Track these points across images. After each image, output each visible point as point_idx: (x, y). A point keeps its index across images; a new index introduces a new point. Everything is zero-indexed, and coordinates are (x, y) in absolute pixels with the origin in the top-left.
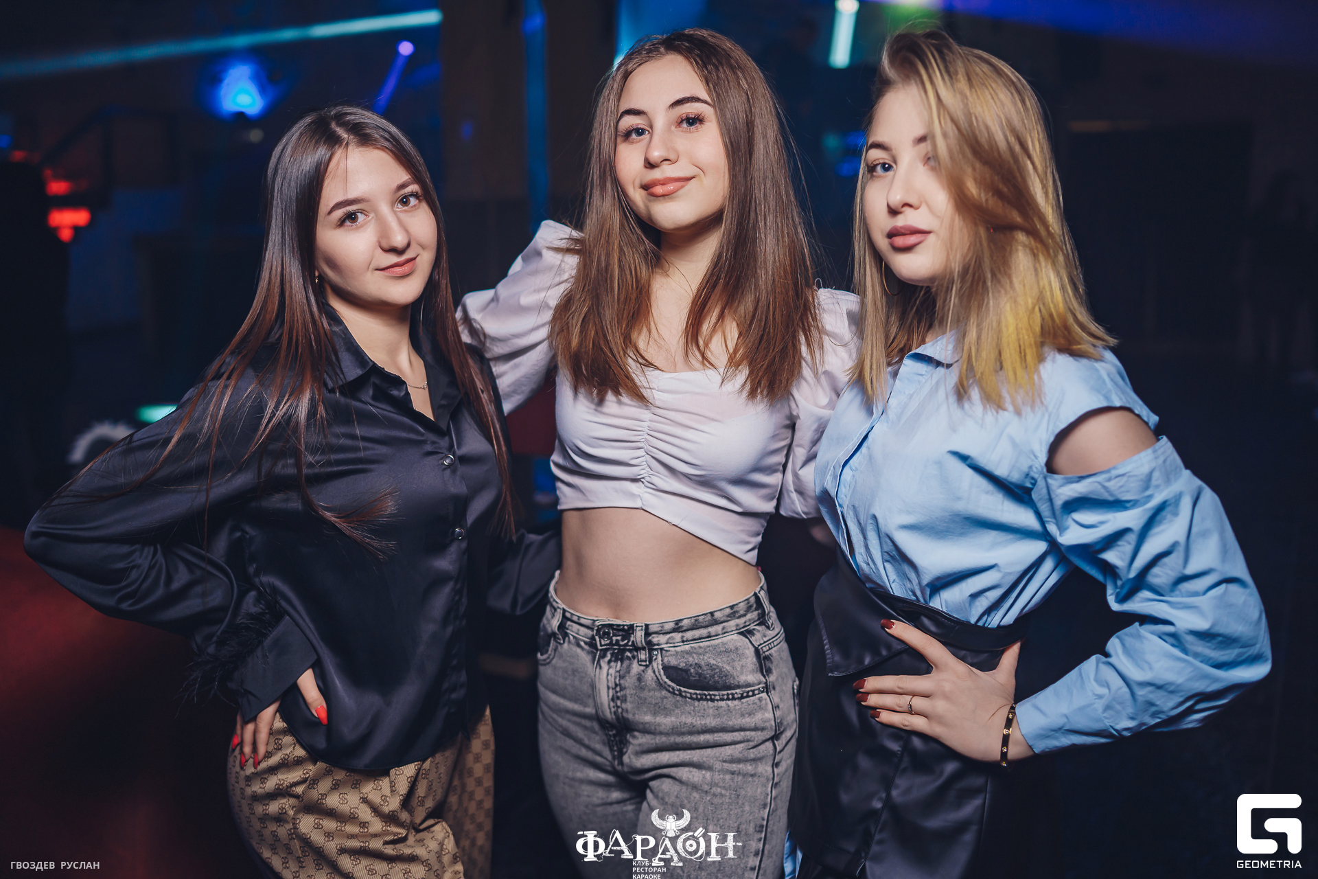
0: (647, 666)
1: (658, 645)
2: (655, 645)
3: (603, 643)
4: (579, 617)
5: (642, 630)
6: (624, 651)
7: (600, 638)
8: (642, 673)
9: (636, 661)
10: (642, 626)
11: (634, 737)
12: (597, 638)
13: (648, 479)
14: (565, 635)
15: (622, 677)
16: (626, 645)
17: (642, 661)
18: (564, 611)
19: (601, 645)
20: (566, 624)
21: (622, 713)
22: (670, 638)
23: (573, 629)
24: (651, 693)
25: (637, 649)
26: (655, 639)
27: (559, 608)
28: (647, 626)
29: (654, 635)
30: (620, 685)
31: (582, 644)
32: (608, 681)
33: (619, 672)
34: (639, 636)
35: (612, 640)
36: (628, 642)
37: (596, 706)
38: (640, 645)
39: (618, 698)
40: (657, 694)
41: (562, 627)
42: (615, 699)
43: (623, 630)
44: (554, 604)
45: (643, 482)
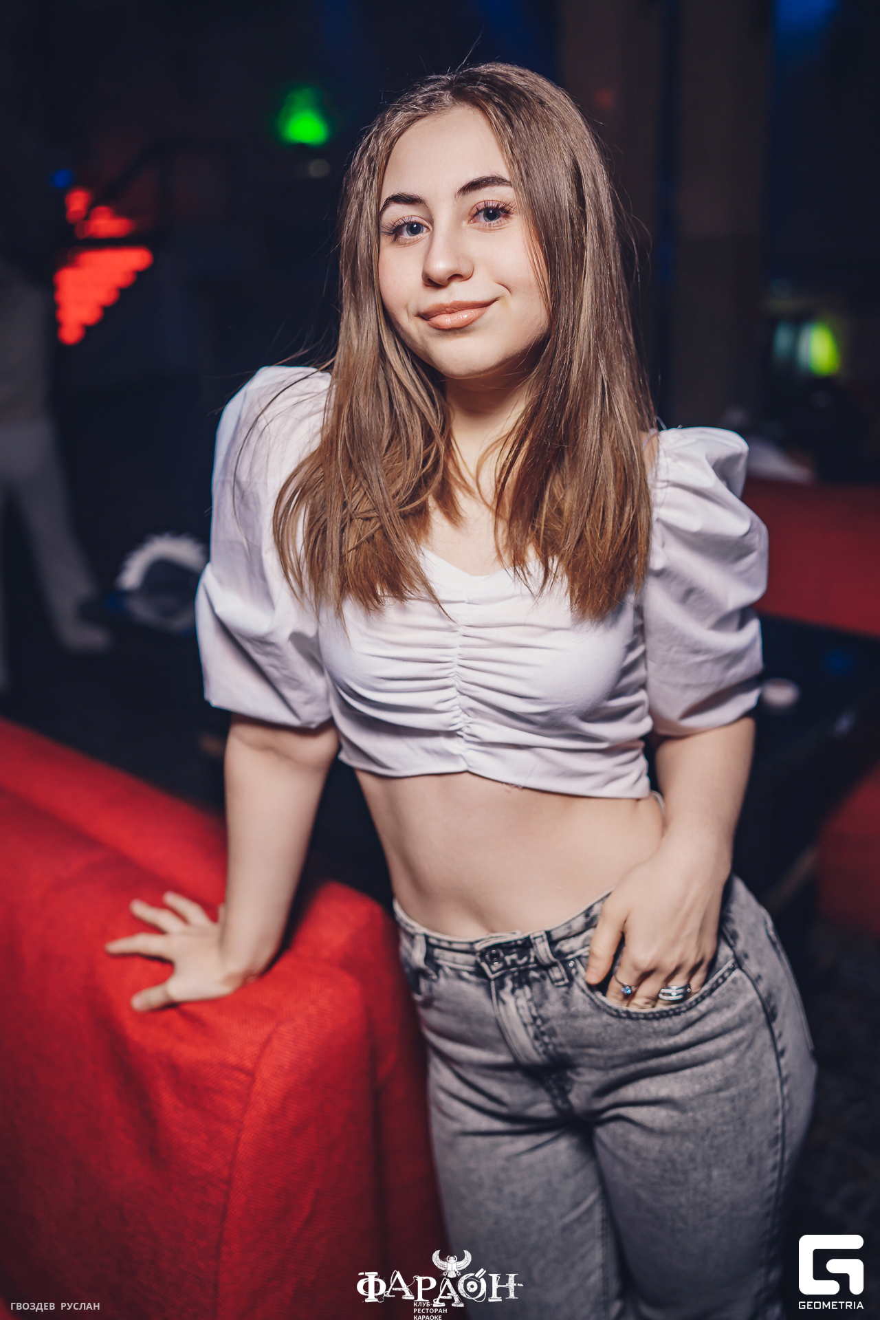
0: (569, 985)
1: (572, 953)
2: (567, 954)
3: (494, 969)
4: (450, 943)
5: (543, 941)
6: (527, 971)
7: (490, 964)
8: (566, 996)
9: (548, 981)
10: (542, 936)
11: (578, 1074)
12: (484, 965)
13: (466, 730)
14: (438, 968)
15: (539, 1006)
16: (527, 963)
17: (557, 981)
18: (427, 937)
19: (493, 973)
20: (433, 952)
21: (555, 1049)
22: (585, 940)
23: (446, 959)
24: (588, 1021)
25: (544, 967)
26: (565, 946)
27: (417, 934)
28: (548, 933)
29: (562, 942)
30: (540, 1016)
31: (465, 975)
32: (521, 1016)
33: (531, 1000)
34: (542, 950)
35: (505, 963)
36: (529, 958)
37: (511, 1050)
38: (547, 961)
39: (543, 1033)
40: (596, 1020)
41: (429, 958)
42: (539, 1035)
43: (516, 946)
44: (409, 930)
45: (462, 737)
